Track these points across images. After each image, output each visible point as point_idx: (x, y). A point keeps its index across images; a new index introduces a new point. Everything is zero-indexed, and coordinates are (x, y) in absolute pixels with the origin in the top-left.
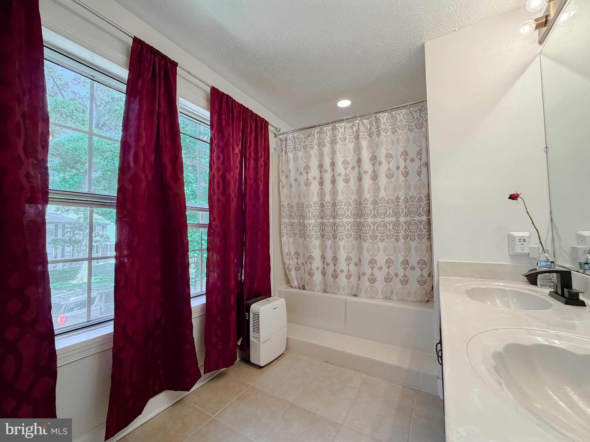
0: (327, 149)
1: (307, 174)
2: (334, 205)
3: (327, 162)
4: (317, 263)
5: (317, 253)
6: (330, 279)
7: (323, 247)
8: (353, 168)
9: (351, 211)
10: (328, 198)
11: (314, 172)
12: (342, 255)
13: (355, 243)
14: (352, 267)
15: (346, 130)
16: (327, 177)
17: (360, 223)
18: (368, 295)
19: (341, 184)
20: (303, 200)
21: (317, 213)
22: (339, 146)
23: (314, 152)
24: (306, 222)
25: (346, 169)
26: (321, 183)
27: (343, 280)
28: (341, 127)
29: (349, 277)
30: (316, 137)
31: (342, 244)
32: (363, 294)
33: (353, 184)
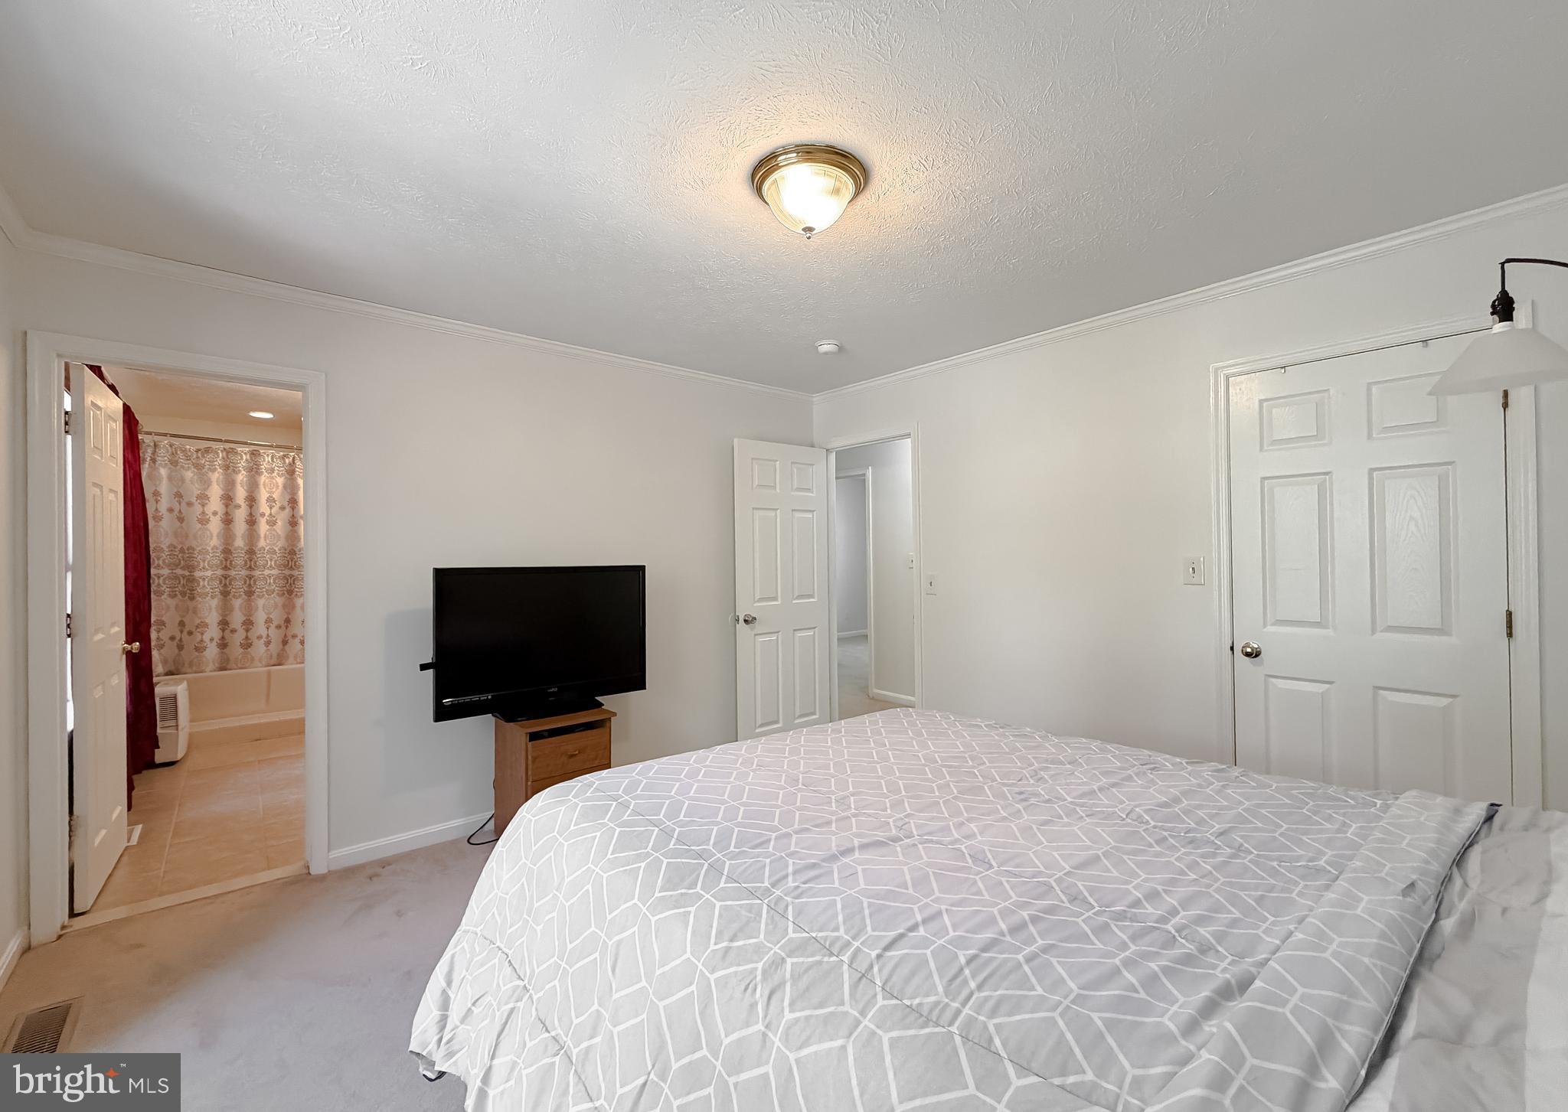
0: (241, 477)
1: (203, 506)
2: (251, 552)
3: (241, 494)
4: (213, 632)
5: (213, 618)
6: (235, 651)
7: (226, 610)
8: (282, 508)
9: (275, 561)
10: (239, 542)
11: (215, 504)
12: (260, 617)
13: (280, 601)
14: (273, 631)
15: (275, 460)
16: (240, 515)
17: (291, 576)
18: (299, 661)
19: (263, 527)
20: (194, 544)
21: (216, 562)
22: (263, 479)
23: (216, 476)
24: (197, 574)
25: (271, 508)
26: (228, 521)
27: (259, 649)
28: (268, 455)
29: (268, 643)
30: (221, 456)
31: (261, 602)
32: (291, 659)
33: (281, 526)
